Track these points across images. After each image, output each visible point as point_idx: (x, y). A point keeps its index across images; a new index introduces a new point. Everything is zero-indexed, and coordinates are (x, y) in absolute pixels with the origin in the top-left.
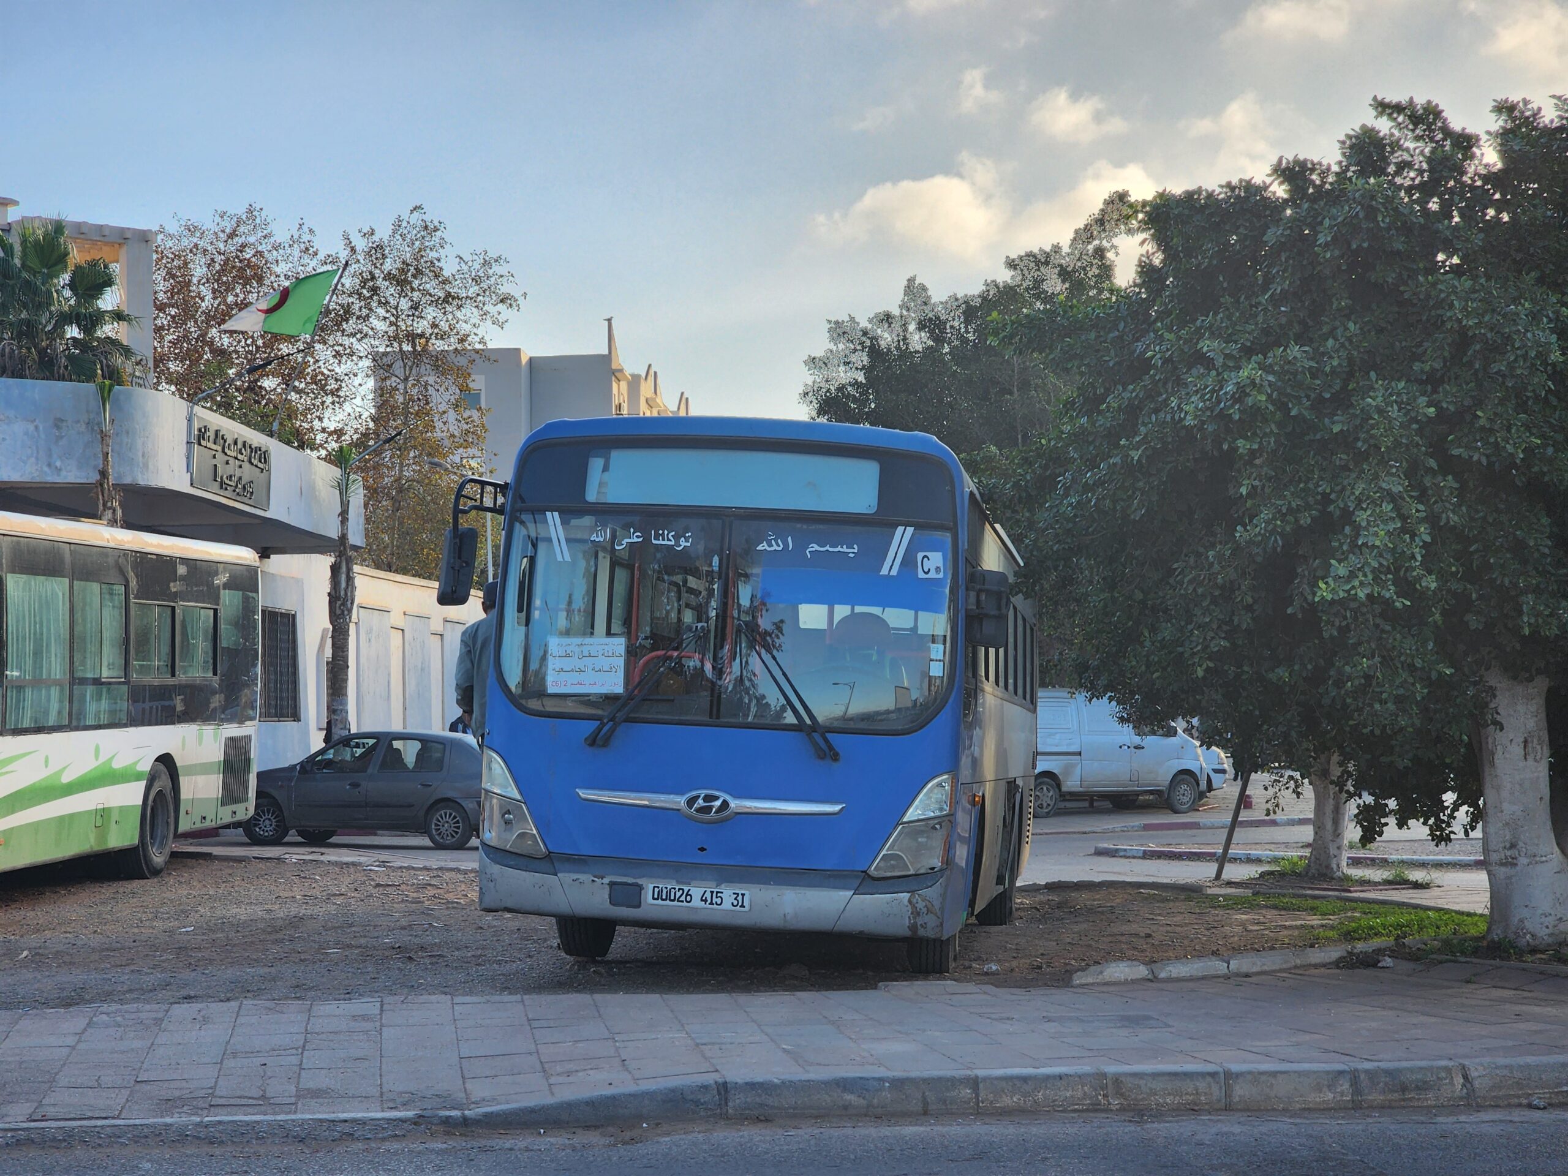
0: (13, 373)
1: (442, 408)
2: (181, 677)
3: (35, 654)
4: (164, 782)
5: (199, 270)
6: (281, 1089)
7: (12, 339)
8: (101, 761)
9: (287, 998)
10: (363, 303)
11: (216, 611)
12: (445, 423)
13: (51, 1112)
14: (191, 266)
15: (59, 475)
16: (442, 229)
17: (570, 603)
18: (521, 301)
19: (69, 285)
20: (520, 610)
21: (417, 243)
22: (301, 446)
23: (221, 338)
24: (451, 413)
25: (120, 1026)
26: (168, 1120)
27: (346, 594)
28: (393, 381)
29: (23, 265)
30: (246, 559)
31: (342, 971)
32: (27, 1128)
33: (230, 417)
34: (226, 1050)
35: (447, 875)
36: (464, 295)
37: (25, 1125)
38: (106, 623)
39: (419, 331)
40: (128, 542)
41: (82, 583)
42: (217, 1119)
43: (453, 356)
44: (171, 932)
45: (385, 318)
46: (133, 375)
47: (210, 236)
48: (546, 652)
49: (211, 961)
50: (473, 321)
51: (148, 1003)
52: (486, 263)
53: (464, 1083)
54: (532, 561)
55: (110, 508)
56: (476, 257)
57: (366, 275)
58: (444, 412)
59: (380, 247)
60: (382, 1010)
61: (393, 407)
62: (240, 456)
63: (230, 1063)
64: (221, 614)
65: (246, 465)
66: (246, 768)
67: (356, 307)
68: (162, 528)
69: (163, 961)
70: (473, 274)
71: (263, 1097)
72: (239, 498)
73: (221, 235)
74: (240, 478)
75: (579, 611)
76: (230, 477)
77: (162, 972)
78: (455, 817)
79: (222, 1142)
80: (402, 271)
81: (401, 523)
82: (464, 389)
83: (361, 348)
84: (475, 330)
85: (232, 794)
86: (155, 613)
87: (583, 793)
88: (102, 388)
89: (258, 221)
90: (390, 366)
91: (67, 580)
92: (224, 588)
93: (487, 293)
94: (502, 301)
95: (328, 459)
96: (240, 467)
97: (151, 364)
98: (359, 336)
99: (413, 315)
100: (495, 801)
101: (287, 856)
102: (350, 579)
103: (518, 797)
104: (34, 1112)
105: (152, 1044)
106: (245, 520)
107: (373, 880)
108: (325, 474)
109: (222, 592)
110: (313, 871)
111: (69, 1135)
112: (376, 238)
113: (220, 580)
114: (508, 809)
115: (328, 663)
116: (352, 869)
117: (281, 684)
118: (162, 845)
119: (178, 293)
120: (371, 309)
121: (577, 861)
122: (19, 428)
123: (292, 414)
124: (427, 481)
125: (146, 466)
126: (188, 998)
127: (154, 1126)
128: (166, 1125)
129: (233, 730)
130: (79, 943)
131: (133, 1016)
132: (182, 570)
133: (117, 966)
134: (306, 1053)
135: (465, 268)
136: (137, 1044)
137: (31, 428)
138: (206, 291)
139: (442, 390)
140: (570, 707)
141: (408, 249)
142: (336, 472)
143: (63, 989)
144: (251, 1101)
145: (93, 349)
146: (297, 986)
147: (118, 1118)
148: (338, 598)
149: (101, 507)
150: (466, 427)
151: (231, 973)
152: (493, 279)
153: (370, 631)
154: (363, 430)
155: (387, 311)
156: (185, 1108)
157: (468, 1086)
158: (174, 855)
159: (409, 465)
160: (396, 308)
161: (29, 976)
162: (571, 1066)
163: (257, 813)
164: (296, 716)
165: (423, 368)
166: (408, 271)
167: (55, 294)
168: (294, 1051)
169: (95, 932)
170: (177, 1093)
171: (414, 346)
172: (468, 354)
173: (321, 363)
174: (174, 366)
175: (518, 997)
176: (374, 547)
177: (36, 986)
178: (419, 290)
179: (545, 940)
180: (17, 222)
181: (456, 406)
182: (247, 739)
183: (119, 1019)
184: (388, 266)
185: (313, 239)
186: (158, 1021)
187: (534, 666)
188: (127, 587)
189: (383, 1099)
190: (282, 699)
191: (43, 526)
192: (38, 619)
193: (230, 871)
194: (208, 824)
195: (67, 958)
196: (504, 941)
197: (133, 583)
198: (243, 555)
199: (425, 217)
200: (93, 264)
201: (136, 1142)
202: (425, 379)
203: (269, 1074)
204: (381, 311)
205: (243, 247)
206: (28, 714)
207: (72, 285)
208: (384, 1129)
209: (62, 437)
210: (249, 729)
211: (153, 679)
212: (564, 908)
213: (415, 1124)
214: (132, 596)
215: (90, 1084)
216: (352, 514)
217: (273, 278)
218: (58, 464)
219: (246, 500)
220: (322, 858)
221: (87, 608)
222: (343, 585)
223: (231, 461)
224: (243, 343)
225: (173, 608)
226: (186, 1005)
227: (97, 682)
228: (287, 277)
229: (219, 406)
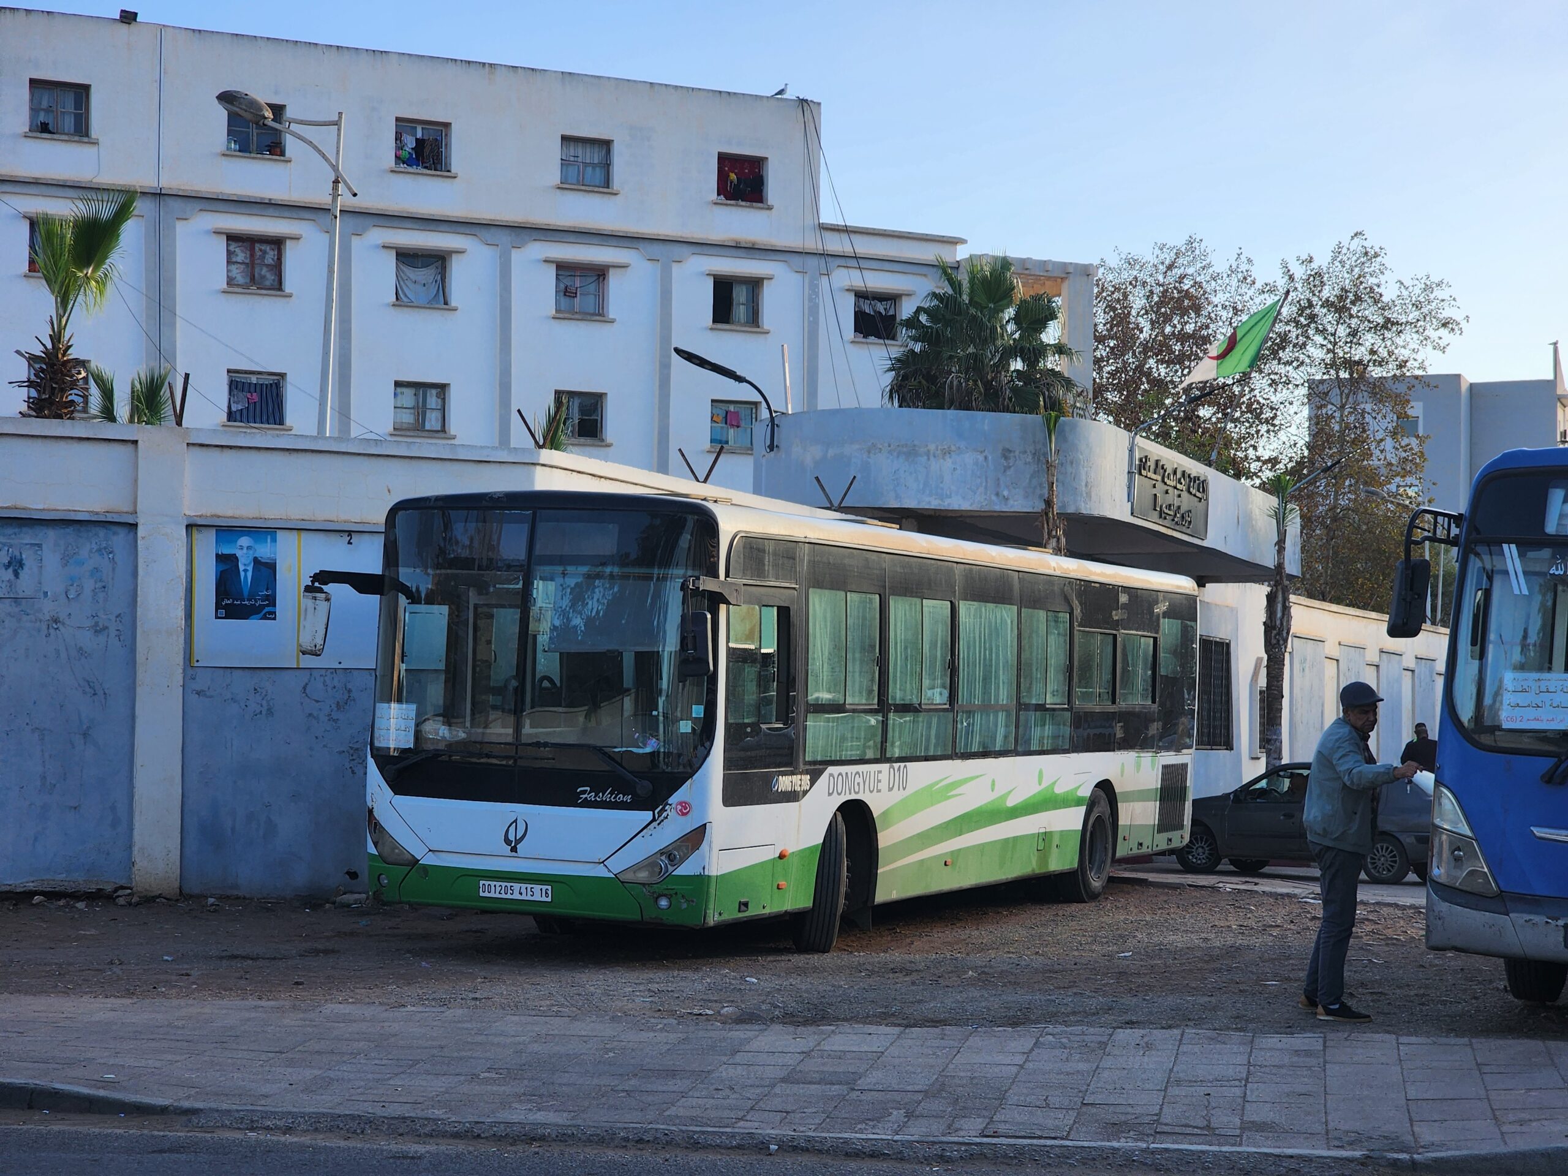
0: (960, 405)
1: (1379, 436)
2: (1122, 705)
3: (984, 679)
4: (1103, 808)
5: (1138, 301)
6: (1226, 1120)
7: (960, 371)
8: (1044, 785)
9: (1228, 1029)
10: (1300, 331)
11: (1155, 639)
12: (1382, 451)
13: (1002, 1128)
14: (1131, 298)
15: (1006, 505)
16: (1382, 255)
17: (1525, 637)
18: (1463, 324)
19: (1013, 319)
20: (1474, 643)
21: (1357, 270)
22: (1237, 476)
23: (1158, 370)
24: (1389, 440)
25: (1065, 1048)
26: (1115, 1144)
27: (1282, 624)
28: (1330, 409)
29: (971, 300)
30: (1185, 588)
31: (1282, 1004)
32: (980, 1144)
33: (1166, 446)
34: (1169, 1078)
35: (1385, 911)
36: (1404, 320)
37: (978, 1140)
38: (1052, 649)
39: (1357, 358)
40: (1074, 571)
41: (1030, 610)
42: (1163, 1146)
43: (1390, 382)
44: (1110, 956)
45: (1322, 346)
46: (1074, 406)
47: (1149, 268)
48: (1500, 687)
49: (1151, 988)
50: (1412, 346)
51: (1092, 1026)
52: (1428, 288)
53: (1412, 1125)
54: (1488, 594)
55: (1054, 537)
56: (1417, 282)
57: (1304, 303)
58: (1382, 440)
59: (1319, 274)
60: (1325, 1046)
61: (1329, 436)
62: (1179, 486)
63: (1174, 1091)
64: (1161, 642)
65: (1185, 494)
66: (1183, 797)
67: (1293, 335)
68: (1102, 557)
69: (1104, 985)
70: (1414, 299)
71: (1208, 1127)
72: (1177, 528)
73: (1161, 267)
74: (1179, 507)
75: (1535, 645)
76: (1169, 507)
77: (1104, 996)
78: (1392, 851)
79: (1168, 1170)
80: (1341, 298)
81: (1336, 553)
82: (1402, 416)
83: (1298, 376)
84: (1414, 356)
85: (1168, 821)
86: (1097, 641)
87: (1538, 832)
88: (1048, 420)
89: (1197, 252)
90: (1326, 394)
91: (1015, 608)
92: (1164, 617)
93: (1428, 319)
94: (1444, 325)
95: (1263, 487)
96: (1179, 496)
97: (1091, 396)
98: (1295, 364)
99: (1351, 342)
100: (1444, 837)
101: (1221, 885)
102: (1286, 609)
103: (1469, 833)
104: (985, 1128)
105: (1097, 1067)
106: (1184, 549)
107: (1309, 912)
108: (1263, 503)
109: (1162, 620)
110: (1248, 901)
111: (1020, 1152)
112: (1314, 265)
113: (1160, 608)
114: (1458, 844)
115: (1261, 692)
116: (1287, 901)
117: (1214, 713)
118: (1099, 870)
119: (1117, 325)
120: (1308, 337)
121: (1531, 902)
122: (969, 458)
123: (1228, 443)
124: (1362, 510)
125: (1089, 495)
126: (1130, 1024)
127: (1102, 1149)
128: (1114, 1149)
129: (1170, 758)
130: (1023, 963)
131: (1077, 1038)
132: (1123, 598)
133: (1060, 988)
134: (1249, 1085)
135: (1405, 293)
136: (1082, 1066)
137: (981, 458)
138: (1144, 323)
139: (1379, 417)
140: (1526, 743)
141: (1346, 276)
142: (1273, 501)
143: (1009, 1009)
144: (1196, 1131)
145: (1036, 381)
146: (1238, 1017)
147: (1066, 1139)
148: (1274, 628)
149: (1046, 536)
150: (1404, 455)
151: (1171, 1000)
152: (1434, 304)
153: (1304, 661)
154: (1297, 458)
155: (1325, 338)
156: (1132, 1133)
157: (1416, 1129)
158: (1111, 880)
159: (1344, 493)
160: (1334, 335)
161: (977, 994)
162: (1525, 1116)
163: (1191, 841)
164: (1229, 746)
165: (1360, 395)
166: (1347, 297)
167: (999, 329)
168: (1237, 1083)
169: (1037, 953)
170: (1123, 1118)
171: (1351, 374)
172: (1407, 380)
173: (1256, 392)
174: (1112, 397)
175: (1466, 1040)
176: (1308, 576)
177: (983, 1004)
178: (1358, 317)
179: (1491, 982)
180: (966, 259)
181: (1394, 434)
182: (1184, 766)
183: (1064, 1040)
184: (1326, 293)
185: (1252, 268)
186: (1103, 1045)
187: (1487, 701)
188: (1071, 614)
189: (1329, 1137)
190: (1215, 727)
191: (994, 554)
192: (987, 645)
193: (1165, 898)
194: (1144, 850)
195: (1012, 978)
196: (1447, 981)
197: (1078, 611)
198: (1181, 583)
199: (1366, 244)
200: (1037, 298)
201: (1084, 1164)
202: (1362, 406)
203: (1214, 1105)
204: (1319, 339)
205: (1182, 278)
206: (977, 739)
207: (1017, 319)
208: (1331, 1167)
209: (1010, 467)
210: (1185, 757)
211: (1094, 706)
212: (1516, 950)
213: (1362, 1164)
214: (1076, 624)
215: (1038, 1103)
216: (1288, 544)
217: (1210, 308)
218: (1006, 493)
219: (1184, 529)
220: (1256, 888)
221: (1034, 635)
222: (1279, 615)
223: (1171, 490)
224: (1179, 373)
225: (1115, 636)
226: (1128, 1031)
227: (1041, 708)
228: (1224, 307)
229: (1157, 436)
